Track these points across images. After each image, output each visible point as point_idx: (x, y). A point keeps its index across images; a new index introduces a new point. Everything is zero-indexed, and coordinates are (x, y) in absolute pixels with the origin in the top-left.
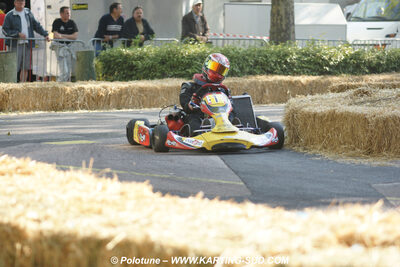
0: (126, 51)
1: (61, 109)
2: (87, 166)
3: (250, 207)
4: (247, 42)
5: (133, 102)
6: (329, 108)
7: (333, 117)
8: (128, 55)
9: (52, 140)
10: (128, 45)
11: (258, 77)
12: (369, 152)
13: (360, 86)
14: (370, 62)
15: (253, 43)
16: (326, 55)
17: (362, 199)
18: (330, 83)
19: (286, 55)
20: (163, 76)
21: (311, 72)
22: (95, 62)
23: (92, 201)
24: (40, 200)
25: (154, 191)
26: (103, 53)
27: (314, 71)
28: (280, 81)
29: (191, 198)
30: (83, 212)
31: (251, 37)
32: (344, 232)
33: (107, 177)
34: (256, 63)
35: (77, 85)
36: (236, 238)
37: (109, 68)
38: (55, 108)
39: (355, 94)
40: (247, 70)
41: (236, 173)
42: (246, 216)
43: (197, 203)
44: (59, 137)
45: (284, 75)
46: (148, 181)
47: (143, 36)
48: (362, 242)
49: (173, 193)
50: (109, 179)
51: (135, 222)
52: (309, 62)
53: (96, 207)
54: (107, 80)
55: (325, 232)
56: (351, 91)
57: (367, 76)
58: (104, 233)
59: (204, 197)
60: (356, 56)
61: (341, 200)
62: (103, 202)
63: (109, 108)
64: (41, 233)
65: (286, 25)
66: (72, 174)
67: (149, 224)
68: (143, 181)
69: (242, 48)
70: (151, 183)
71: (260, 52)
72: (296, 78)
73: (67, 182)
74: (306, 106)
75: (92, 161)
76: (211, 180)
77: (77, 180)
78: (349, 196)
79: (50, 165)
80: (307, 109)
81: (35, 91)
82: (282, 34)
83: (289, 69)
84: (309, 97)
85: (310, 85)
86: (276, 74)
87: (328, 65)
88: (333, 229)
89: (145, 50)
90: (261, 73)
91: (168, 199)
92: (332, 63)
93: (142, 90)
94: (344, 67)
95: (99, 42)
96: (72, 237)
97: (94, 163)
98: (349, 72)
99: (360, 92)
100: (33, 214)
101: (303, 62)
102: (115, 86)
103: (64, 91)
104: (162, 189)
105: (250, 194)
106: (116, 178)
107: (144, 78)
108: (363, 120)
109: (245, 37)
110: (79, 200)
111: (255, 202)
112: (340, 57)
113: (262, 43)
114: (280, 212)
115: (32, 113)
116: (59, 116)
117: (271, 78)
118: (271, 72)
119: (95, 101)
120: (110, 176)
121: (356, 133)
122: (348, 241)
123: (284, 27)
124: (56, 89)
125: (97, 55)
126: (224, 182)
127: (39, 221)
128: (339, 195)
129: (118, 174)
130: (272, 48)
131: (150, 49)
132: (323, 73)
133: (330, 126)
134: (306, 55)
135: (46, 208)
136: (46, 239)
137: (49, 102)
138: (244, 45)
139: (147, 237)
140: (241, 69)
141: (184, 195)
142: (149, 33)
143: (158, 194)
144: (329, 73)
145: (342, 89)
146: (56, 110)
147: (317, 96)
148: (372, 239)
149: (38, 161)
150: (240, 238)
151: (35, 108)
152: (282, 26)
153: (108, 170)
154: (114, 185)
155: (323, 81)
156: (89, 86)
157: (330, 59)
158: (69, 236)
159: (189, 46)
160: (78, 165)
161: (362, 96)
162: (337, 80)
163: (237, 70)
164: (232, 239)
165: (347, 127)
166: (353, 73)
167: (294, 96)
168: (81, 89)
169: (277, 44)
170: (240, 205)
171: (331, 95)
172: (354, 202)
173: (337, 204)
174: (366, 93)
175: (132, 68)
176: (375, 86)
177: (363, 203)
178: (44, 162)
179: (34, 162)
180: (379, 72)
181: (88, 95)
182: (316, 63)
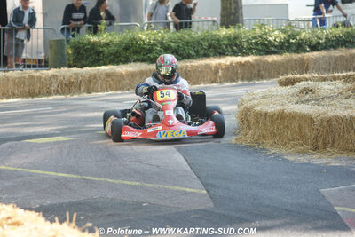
0: (93, 39)
1: (37, 95)
5: (101, 87)
12: (315, 149)
19: (236, 38)
20: (127, 61)
34: (210, 46)
38: (32, 94)
40: (202, 52)
52: (257, 44)
63: (80, 93)
87: (273, 45)
90: (215, 56)
93: (109, 75)
99: (305, 90)
101: (251, 44)
118: (223, 54)
119: (67, 87)
126: (188, 190)
137: (27, 89)
140: (197, 52)
146: (33, 97)
157: (275, 40)
161: (307, 93)
163: (193, 53)
168: (54, 76)
174: (311, 90)
175: (98, 53)
180: (318, 50)
181: (61, 82)
182: (262, 44)
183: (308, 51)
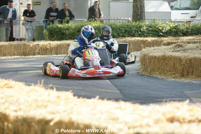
0: (60, 26)
1: (27, 55)
2: (40, 83)
3: (122, 103)
4: (121, 21)
5: (64, 51)
6: (162, 54)
7: (164, 58)
8: (61, 27)
9: (23, 71)
10: (61, 22)
11: (127, 38)
12: (183, 76)
13: (178, 42)
14: (183, 31)
15: (124, 21)
16: (161, 27)
17: (179, 99)
18: (162, 41)
19: (141, 27)
21: (153, 36)
22: (45, 31)
23: (43, 101)
24: (17, 101)
25: (74, 96)
26: (48, 27)
27: (154, 35)
28: (138, 40)
29: (93, 99)
30: (38, 107)
31: (123, 18)
32: (169, 116)
33: (50, 89)
34: (126, 31)
35: (36, 43)
36: (115, 119)
37: (52, 34)
38: (25, 54)
39: (176, 47)
40: (121, 35)
41: (116, 87)
42: (120, 108)
43: (95, 102)
44: (27, 69)
45: (140, 37)
46: (71, 91)
47: (68, 18)
48: (178, 121)
49: (84, 97)
50: (51, 90)
51: (64, 111)
52: (152, 30)
53: (45, 104)
54: (50, 40)
55: (160, 116)
56: (173, 45)
57: (181, 37)
58: (49, 117)
59: (99, 99)
60: (175, 27)
61: (168, 100)
62: (48, 101)
63: (52, 54)
64: (17, 117)
65: (141, 12)
66: (33, 87)
67: (72, 112)
68: (69, 91)
69: (118, 24)
70: (73, 92)
71: (127, 25)
72: (146, 39)
73: (30, 91)
74: (151, 53)
75: (43, 81)
76: (103, 90)
77: (35, 90)
78: (172, 97)
79: (22, 83)
80: (151, 54)
81: (15, 46)
82: (139, 17)
83: (142, 34)
84: (152, 48)
85: (153, 42)
86: (136, 36)
87: (162, 32)
88: (164, 114)
89: (70, 25)
90: (128, 36)
91: (81, 99)
92: (163, 31)
93: (68, 45)
94: (170, 33)
95: (46, 21)
96: (33, 119)
97: (44, 82)
98: (172, 36)
99: (178, 45)
100: (13, 108)
101: (149, 31)
102: (55, 43)
103: (29, 46)
104: (78, 95)
105: (122, 96)
106: (55, 89)
107: (69, 39)
108: (179, 59)
109: (119, 18)
110: (36, 100)
111: (125, 101)
112: (168, 28)
113: (129, 21)
114: (138, 106)
115: (13, 57)
116: (27, 58)
117: (133, 39)
118: (133, 36)
119: (45, 51)
120: (52, 88)
121: (175, 66)
122: (172, 120)
123: (139, 13)
124: (25, 45)
125: (46, 28)
126: (110, 91)
127: (16, 111)
128: (167, 98)
129: (56, 87)
130: (134, 23)
131: (72, 24)
132: (159, 36)
133: (163, 63)
134: (150, 27)
135: (20, 104)
136: (20, 120)
137: (22, 51)
138: (120, 23)
139: (71, 119)
140: (118, 34)
141: (89, 97)
142: (72, 16)
143: (76, 97)
144: (162, 36)
145: (169, 44)
146: (25, 56)
147: (156, 47)
148: (184, 119)
149: (16, 81)
150: (117, 119)
151: (14, 55)
152: (138, 13)
153: (51, 85)
154: (54, 93)
155: (159, 40)
156: (42, 43)
157: (163, 29)
158: (31, 118)
159: (92, 23)
160: (36, 83)
161: (179, 47)
162: (166, 39)
163: (116, 35)
164: (113, 119)
165: (171, 63)
166: (174, 36)
167: (144, 48)
168: (37, 45)
169: (136, 21)
170: (118, 103)
171: (163, 47)
172: (175, 101)
173: (166, 102)
174: (181, 46)
175: (63, 34)
176: (185, 43)
177: (179, 101)
178: (19, 81)
179: (14, 81)
180: (187, 36)
181: (41, 48)
182: (155, 31)
183: (181, 36)
